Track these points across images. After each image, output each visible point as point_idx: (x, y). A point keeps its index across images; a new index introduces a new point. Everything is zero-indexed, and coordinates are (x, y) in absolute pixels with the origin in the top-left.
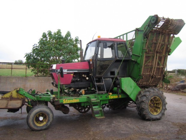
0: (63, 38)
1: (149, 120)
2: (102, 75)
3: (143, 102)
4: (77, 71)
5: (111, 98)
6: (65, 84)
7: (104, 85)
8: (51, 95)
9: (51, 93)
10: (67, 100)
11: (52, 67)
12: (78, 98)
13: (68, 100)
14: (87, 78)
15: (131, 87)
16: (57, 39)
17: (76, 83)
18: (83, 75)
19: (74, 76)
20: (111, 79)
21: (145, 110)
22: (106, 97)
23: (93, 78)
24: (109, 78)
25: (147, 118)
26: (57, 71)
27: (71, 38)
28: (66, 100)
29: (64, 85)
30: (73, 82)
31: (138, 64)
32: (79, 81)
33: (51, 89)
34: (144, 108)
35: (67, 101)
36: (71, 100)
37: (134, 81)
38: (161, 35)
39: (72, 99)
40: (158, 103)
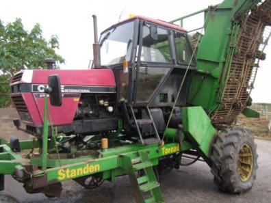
0: (26, 34)
1: (238, 193)
2: (147, 101)
3: (229, 157)
4: (88, 91)
5: (166, 153)
6: (58, 125)
7: (152, 124)
8: (13, 154)
9: (12, 149)
10: (68, 171)
11: (21, 77)
12: (97, 160)
13: (71, 168)
14: (111, 109)
15: (203, 127)
16: (15, 36)
17: (85, 121)
18: (101, 102)
19: (81, 103)
20: (161, 110)
21: (233, 174)
22: (157, 151)
23: (128, 108)
24: (157, 107)
25: (236, 191)
26: (35, 88)
27: (41, 37)
28: (65, 169)
29: (54, 126)
30: (78, 118)
31: (214, 79)
32: (92, 114)
33: (14, 138)
34: (231, 171)
35: (70, 173)
36: (78, 170)
37: (208, 114)
38: (260, 22)
39: (82, 166)
40: (246, 157)
